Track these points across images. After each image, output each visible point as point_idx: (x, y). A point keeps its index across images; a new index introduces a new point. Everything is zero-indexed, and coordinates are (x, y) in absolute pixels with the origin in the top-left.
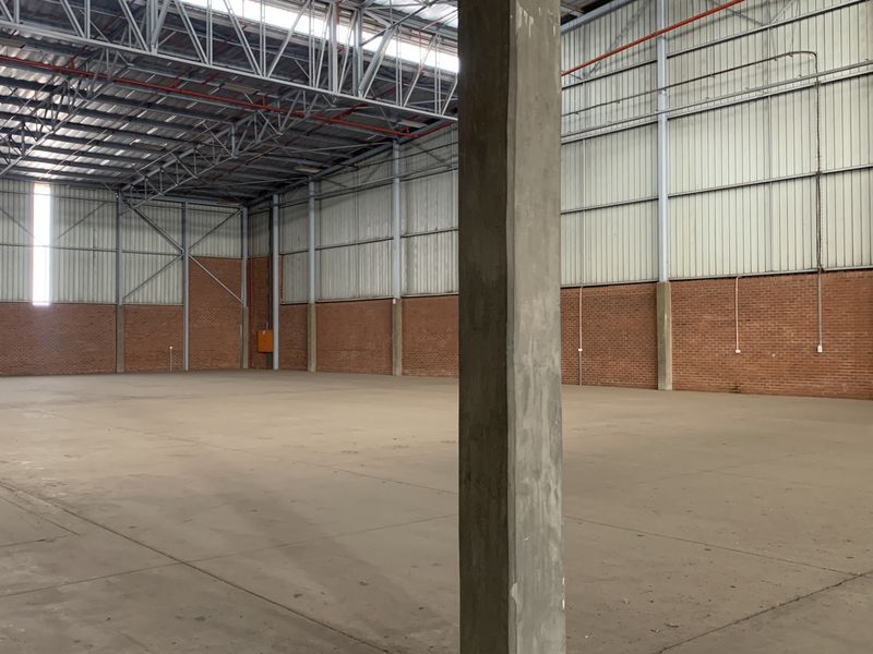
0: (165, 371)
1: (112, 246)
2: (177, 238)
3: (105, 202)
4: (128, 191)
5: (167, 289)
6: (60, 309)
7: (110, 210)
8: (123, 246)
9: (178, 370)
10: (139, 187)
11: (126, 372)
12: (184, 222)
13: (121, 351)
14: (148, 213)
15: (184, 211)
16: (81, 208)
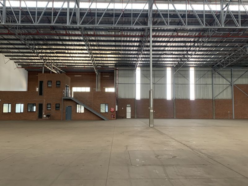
0: (227, 119)
1: (211, 83)
2: (229, 79)
3: (209, 71)
4: (215, 67)
5: (227, 94)
6: (197, 101)
7: (210, 73)
8: (214, 82)
9: (231, 119)
10: (218, 66)
11: (216, 119)
12: (231, 74)
13: (214, 113)
14: (221, 73)
15: (231, 71)
16: (202, 73)
